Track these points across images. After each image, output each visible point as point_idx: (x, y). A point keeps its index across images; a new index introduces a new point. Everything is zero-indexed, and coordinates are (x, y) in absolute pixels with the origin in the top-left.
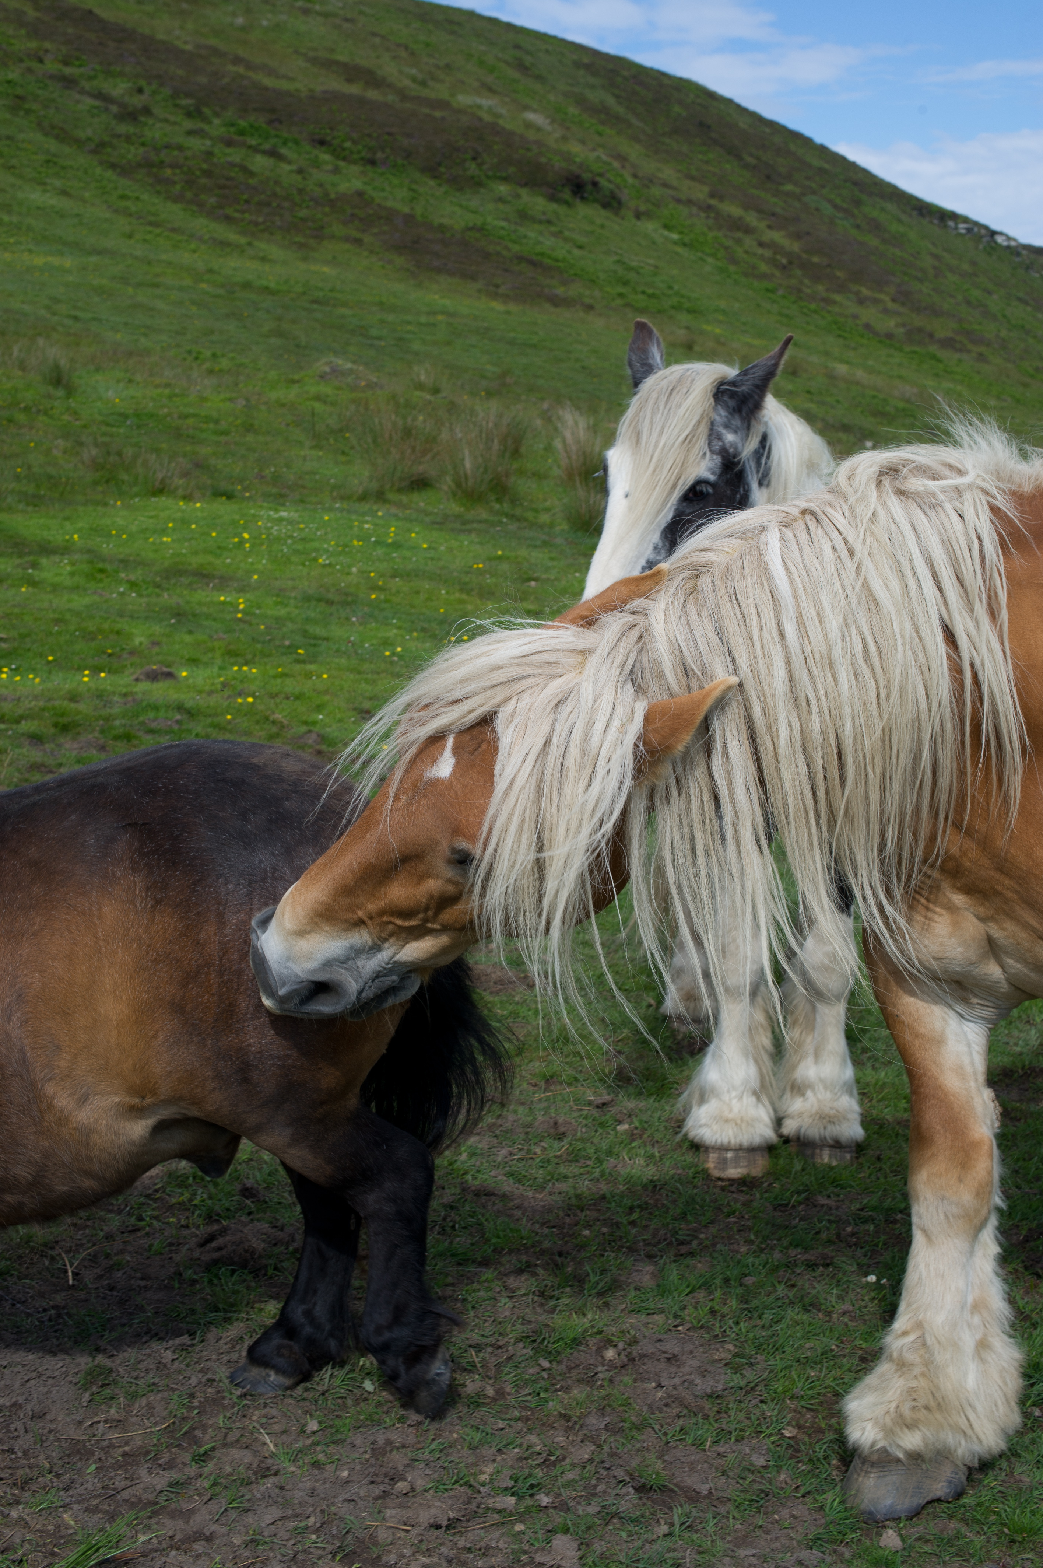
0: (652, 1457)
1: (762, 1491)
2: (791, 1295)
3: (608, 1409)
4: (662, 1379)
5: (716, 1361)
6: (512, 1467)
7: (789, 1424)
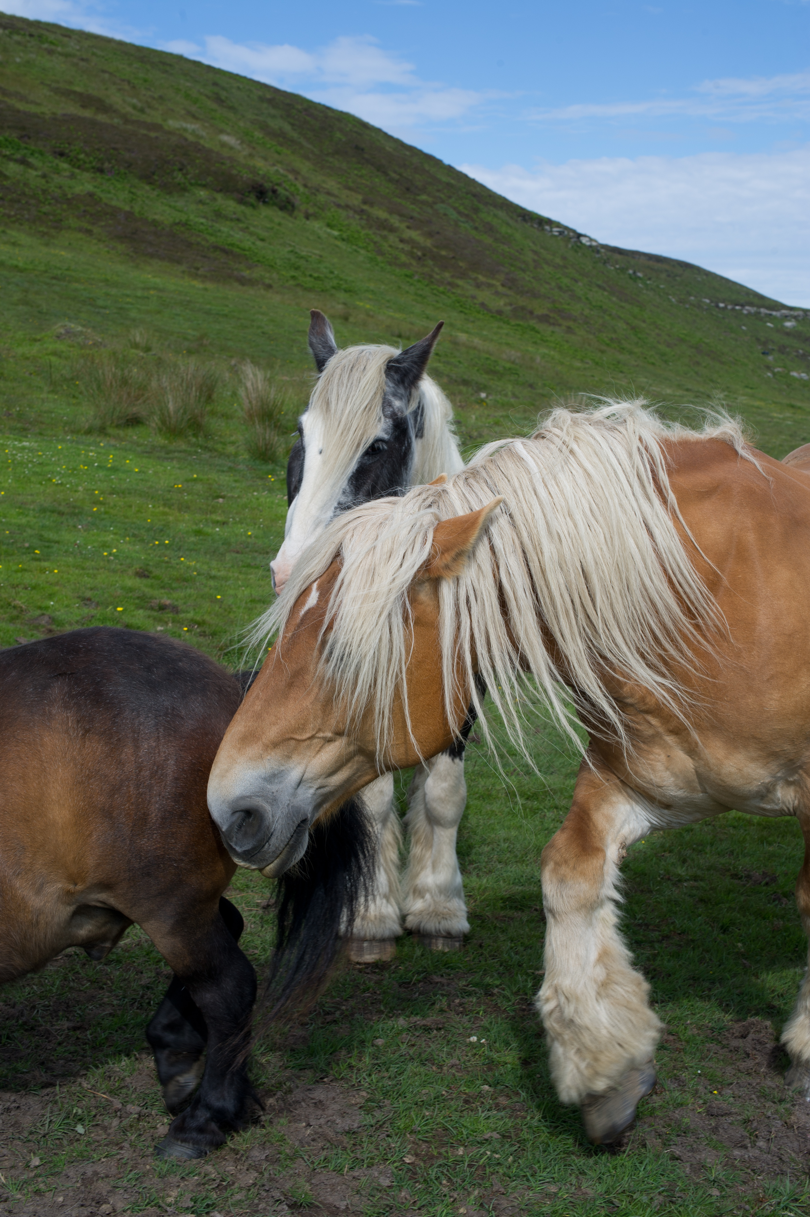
0: (302, 1181)
1: (387, 1206)
2: (411, 1052)
3: (268, 1144)
4: (311, 1120)
5: (353, 1105)
6: (192, 1191)
7: (409, 1153)
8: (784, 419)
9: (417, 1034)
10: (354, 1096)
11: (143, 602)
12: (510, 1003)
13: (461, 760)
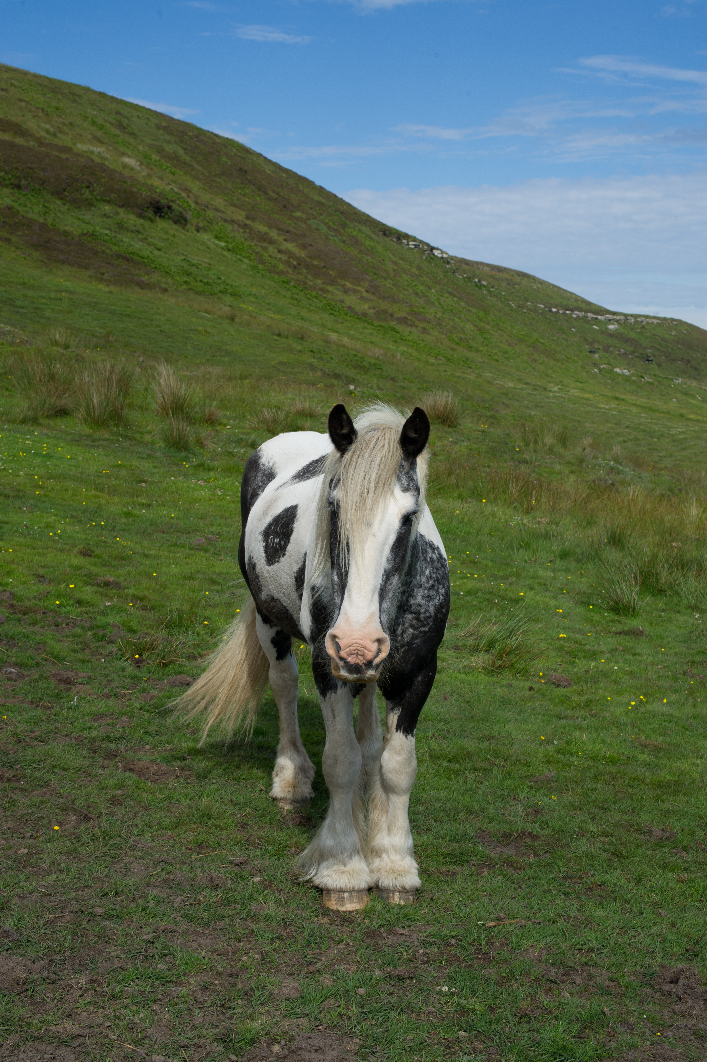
2: (392, 1001)
5: (348, 1051)
8: (610, 410)
9: (393, 983)
10: (348, 1043)
11: (90, 579)
12: (467, 953)
13: (413, 736)
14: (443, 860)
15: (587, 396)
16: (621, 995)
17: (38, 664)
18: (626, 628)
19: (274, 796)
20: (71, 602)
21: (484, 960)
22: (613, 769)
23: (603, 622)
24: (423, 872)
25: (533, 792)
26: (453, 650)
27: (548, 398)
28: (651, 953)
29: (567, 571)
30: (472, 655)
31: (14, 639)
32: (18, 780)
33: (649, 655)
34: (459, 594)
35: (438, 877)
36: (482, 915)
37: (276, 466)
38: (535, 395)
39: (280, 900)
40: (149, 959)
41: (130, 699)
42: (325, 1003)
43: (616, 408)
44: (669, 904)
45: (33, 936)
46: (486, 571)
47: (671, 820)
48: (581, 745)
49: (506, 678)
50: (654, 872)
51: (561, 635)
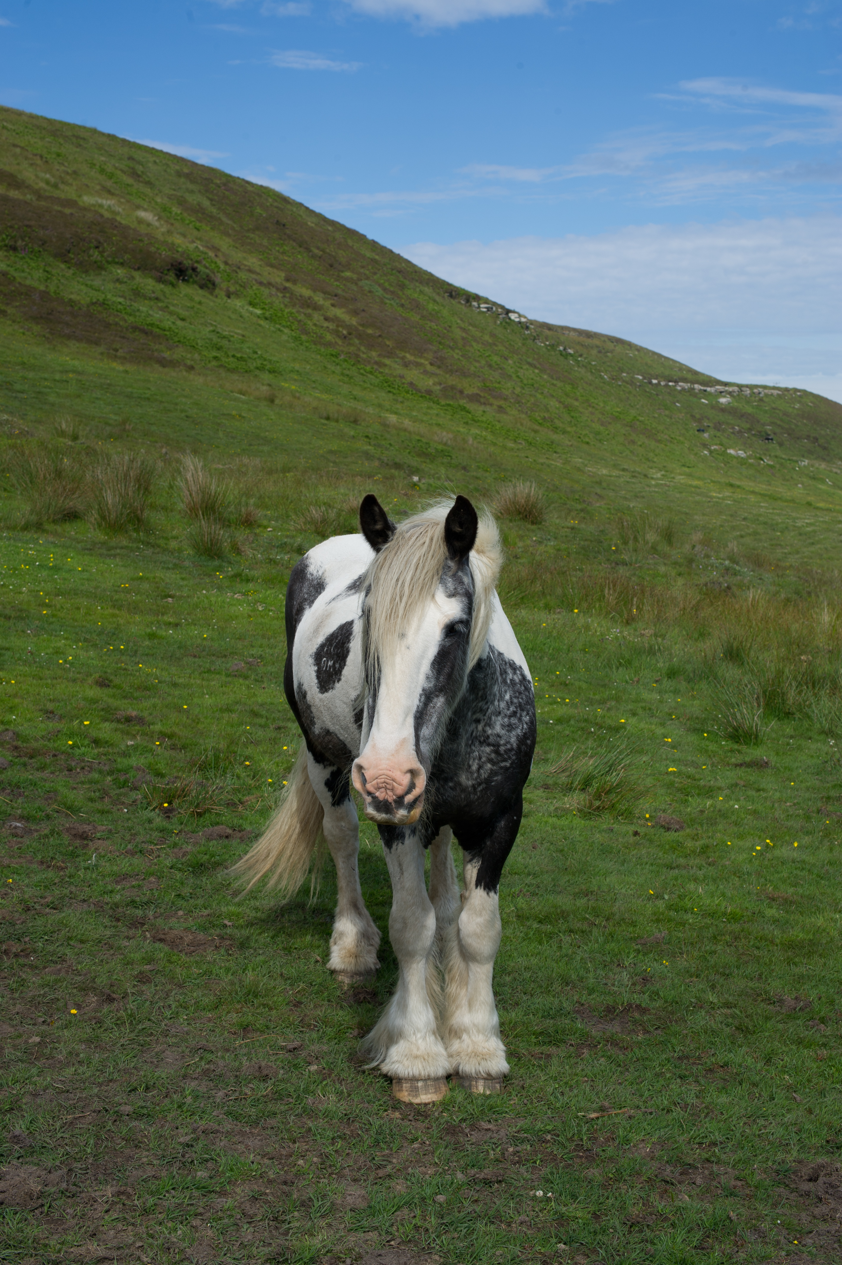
2: (478, 1210)
8: (723, 499)
9: (478, 1188)
10: (426, 1261)
11: (108, 714)
12: (566, 1151)
13: (496, 893)
14: (535, 1040)
15: (696, 483)
16: (750, 1197)
17: (48, 817)
18: (747, 759)
19: (333, 968)
20: (86, 742)
21: (586, 1158)
22: (736, 927)
23: (721, 752)
24: (511, 1055)
25: (640, 956)
26: (542, 790)
27: (649, 486)
28: (785, 1146)
29: (676, 692)
30: (564, 795)
31: (19, 787)
32: (27, 956)
33: (776, 790)
34: (548, 723)
35: (530, 1060)
36: (582, 1105)
37: (326, 574)
38: (634, 483)
39: (342, 1092)
40: (187, 1165)
41: (159, 856)
42: (398, 1213)
43: (730, 497)
44: (805, 1087)
45: (48, 1140)
46: (579, 694)
47: (806, 987)
48: (697, 900)
49: (606, 821)
50: (787, 1049)
51: (670, 769)
